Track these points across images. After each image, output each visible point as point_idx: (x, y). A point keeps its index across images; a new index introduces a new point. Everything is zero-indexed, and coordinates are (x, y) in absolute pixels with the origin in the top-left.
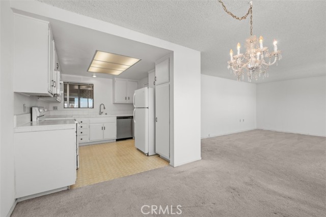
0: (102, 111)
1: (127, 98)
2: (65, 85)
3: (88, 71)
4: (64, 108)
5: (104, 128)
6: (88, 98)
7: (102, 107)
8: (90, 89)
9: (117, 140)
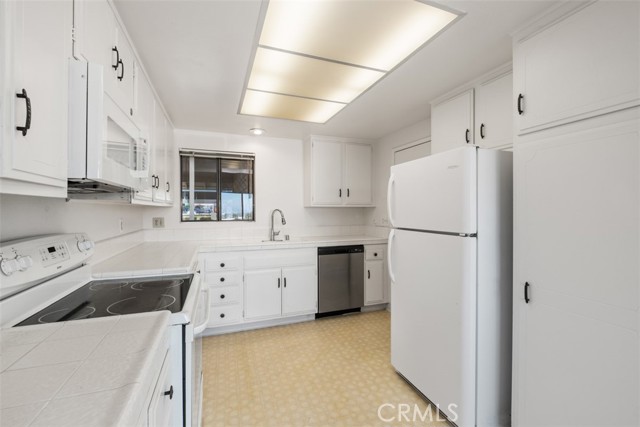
0: (276, 230)
1: (344, 193)
2: (184, 159)
3: (239, 113)
4: (182, 221)
5: (282, 283)
6: (242, 193)
7: (278, 216)
8: (245, 171)
9: (318, 316)
